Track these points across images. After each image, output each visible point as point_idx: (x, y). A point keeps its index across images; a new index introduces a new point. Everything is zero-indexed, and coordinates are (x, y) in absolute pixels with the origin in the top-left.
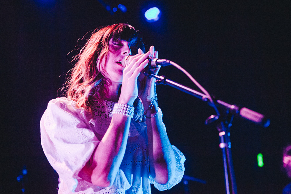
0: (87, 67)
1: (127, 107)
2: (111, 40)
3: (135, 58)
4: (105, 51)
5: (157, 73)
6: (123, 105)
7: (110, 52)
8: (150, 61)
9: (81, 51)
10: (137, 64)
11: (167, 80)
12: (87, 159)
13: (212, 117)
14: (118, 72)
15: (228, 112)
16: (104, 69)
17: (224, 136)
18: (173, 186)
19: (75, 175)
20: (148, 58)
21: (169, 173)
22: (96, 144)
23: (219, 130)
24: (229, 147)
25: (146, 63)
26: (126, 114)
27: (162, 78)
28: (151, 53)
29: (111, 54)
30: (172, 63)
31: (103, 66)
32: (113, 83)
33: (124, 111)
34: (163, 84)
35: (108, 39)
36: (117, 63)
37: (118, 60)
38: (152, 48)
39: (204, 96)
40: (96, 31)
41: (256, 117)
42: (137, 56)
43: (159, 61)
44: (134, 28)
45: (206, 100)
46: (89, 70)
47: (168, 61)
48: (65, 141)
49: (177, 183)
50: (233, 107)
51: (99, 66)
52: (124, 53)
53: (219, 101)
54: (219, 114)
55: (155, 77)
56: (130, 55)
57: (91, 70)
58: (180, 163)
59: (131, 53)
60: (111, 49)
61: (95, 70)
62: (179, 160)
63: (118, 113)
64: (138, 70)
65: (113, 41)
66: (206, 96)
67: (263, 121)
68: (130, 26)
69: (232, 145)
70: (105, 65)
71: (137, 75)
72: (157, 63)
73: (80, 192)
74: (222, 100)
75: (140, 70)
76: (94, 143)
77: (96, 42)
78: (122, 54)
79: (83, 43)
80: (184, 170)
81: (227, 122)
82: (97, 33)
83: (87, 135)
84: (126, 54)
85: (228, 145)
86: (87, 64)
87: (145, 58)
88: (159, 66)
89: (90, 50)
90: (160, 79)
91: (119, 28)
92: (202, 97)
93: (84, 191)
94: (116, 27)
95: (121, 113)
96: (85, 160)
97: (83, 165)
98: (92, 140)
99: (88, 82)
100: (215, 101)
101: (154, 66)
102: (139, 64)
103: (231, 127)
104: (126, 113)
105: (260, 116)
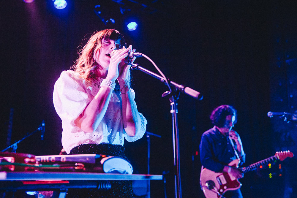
0: (87, 57)
1: (111, 82)
2: (103, 39)
3: (119, 51)
4: (99, 46)
5: (133, 62)
6: (108, 81)
7: (102, 48)
8: (129, 54)
9: (84, 47)
10: (120, 55)
11: (139, 67)
12: (80, 112)
13: (167, 92)
14: (107, 62)
15: (177, 89)
16: (98, 59)
17: (173, 105)
18: (136, 140)
19: (72, 122)
20: (128, 52)
21: (136, 129)
22: (88, 103)
23: (171, 101)
24: (177, 112)
25: (126, 55)
26: (109, 87)
27: (136, 65)
28: (130, 49)
29: (102, 49)
30: (143, 55)
31: (98, 57)
32: (103, 69)
33: (109, 84)
34: (136, 69)
35: (101, 39)
36: (106, 55)
37: (107, 53)
38: (131, 46)
39: (162, 79)
40: (94, 34)
41: (194, 93)
42: (120, 50)
43: (135, 54)
44: (119, 32)
45: (163, 81)
46: (89, 59)
47: (141, 54)
48: (68, 98)
49: (139, 138)
50: (180, 86)
51: (95, 57)
52: (111, 48)
53: (171, 82)
54: (171, 91)
55: (131, 64)
56: (115, 49)
57: (90, 59)
58: (144, 125)
59: (116, 48)
60: (103, 45)
61: (92, 60)
62: (143, 123)
63: (105, 85)
64: (120, 59)
65: (104, 40)
66: (163, 78)
67: (199, 96)
68: (116, 31)
69: (178, 111)
70: (99, 56)
71: (119, 62)
72: (134, 55)
73: (76, 133)
74: (173, 82)
75: (121, 59)
76: (86, 102)
77: (93, 41)
78: (110, 48)
79: (85, 43)
80: (146, 130)
81: (176, 96)
82: (95, 35)
83: (83, 96)
84: (112, 49)
85: (176, 111)
86: (87, 56)
87: (126, 51)
88: (135, 58)
89: (90, 46)
90: (135, 66)
91: (108, 32)
92: (161, 79)
93: (79, 133)
94: (107, 31)
95: (106, 85)
96: (80, 113)
97: (78, 116)
98: (85, 100)
99: (88, 67)
100: (169, 82)
101: (131, 57)
102: (121, 55)
103: (178, 99)
104: (109, 85)
105: (197, 93)
